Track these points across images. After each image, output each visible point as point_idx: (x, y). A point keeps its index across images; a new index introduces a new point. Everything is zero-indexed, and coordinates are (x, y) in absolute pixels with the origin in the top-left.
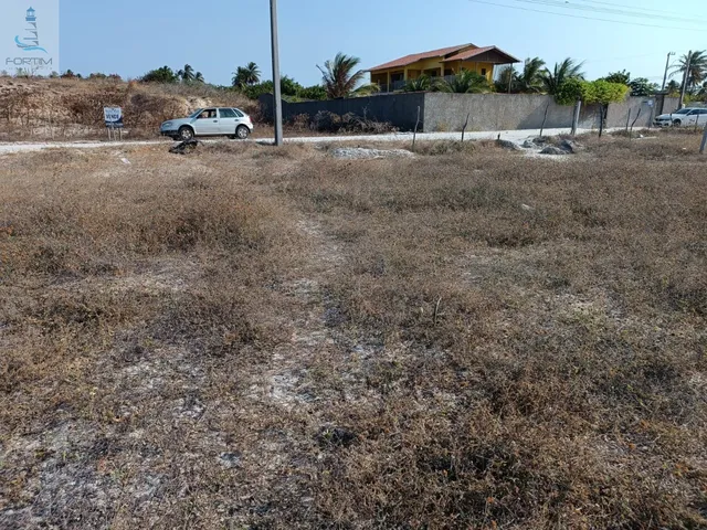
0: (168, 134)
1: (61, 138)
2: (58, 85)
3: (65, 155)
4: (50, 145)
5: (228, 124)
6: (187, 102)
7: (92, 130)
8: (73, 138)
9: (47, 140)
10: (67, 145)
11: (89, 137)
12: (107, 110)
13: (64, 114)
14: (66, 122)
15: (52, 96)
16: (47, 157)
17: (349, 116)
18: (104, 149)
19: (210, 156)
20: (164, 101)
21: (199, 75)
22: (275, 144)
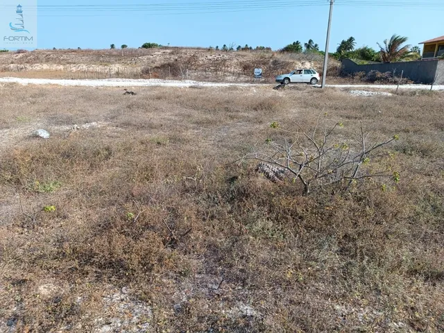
0: (278, 81)
1: (236, 82)
2: (239, 55)
3: (235, 88)
4: (231, 84)
5: (307, 77)
6: (300, 64)
7: (249, 79)
8: (241, 82)
9: (231, 82)
10: (237, 85)
11: (247, 82)
12: (256, 70)
13: (239, 70)
14: (239, 74)
15: (236, 61)
16: (229, 88)
17: (386, 74)
18: (249, 87)
19: (288, 91)
20: (288, 64)
21: (316, 45)
22: (321, 87)
